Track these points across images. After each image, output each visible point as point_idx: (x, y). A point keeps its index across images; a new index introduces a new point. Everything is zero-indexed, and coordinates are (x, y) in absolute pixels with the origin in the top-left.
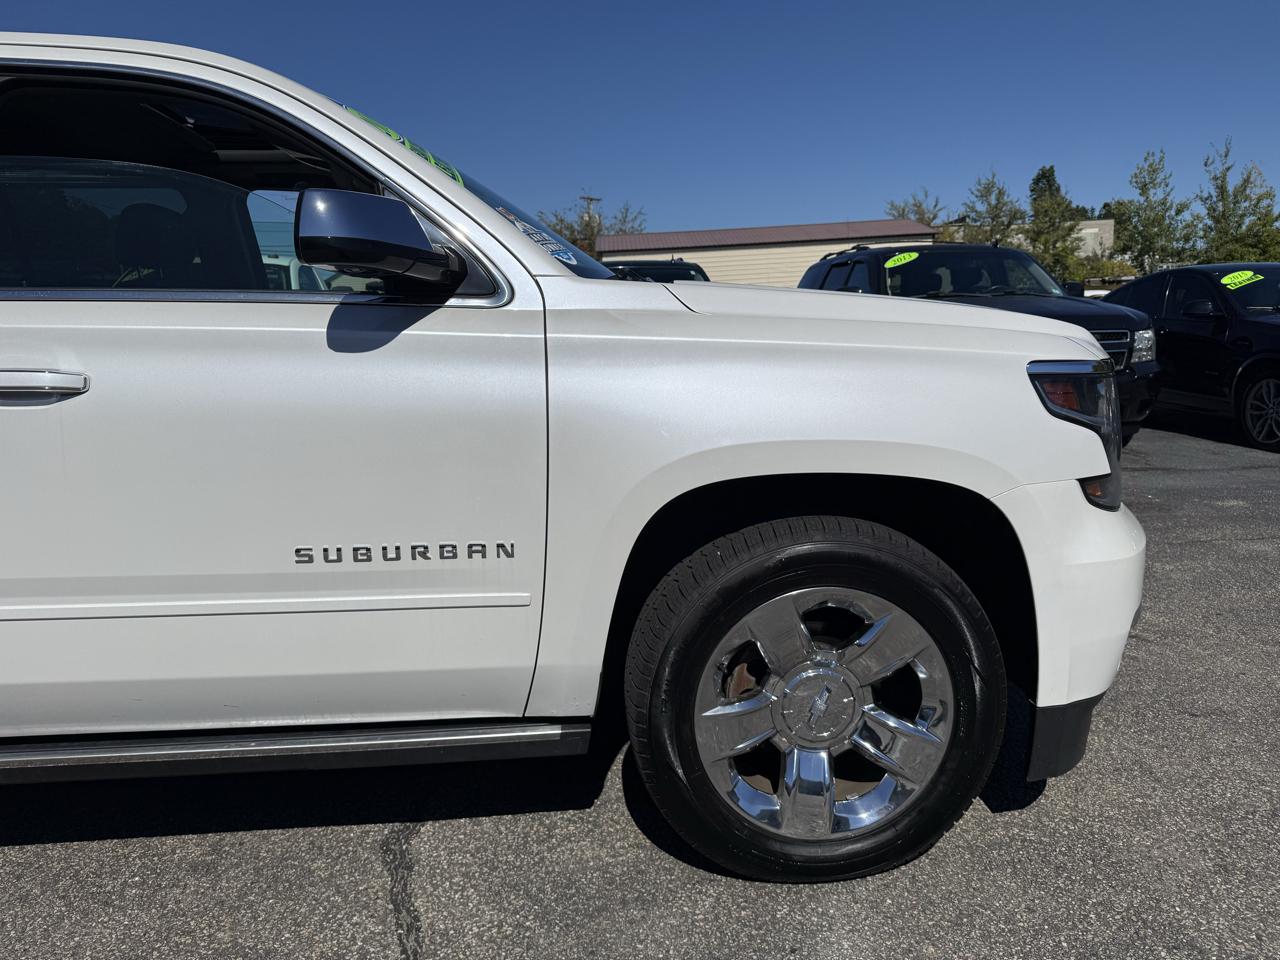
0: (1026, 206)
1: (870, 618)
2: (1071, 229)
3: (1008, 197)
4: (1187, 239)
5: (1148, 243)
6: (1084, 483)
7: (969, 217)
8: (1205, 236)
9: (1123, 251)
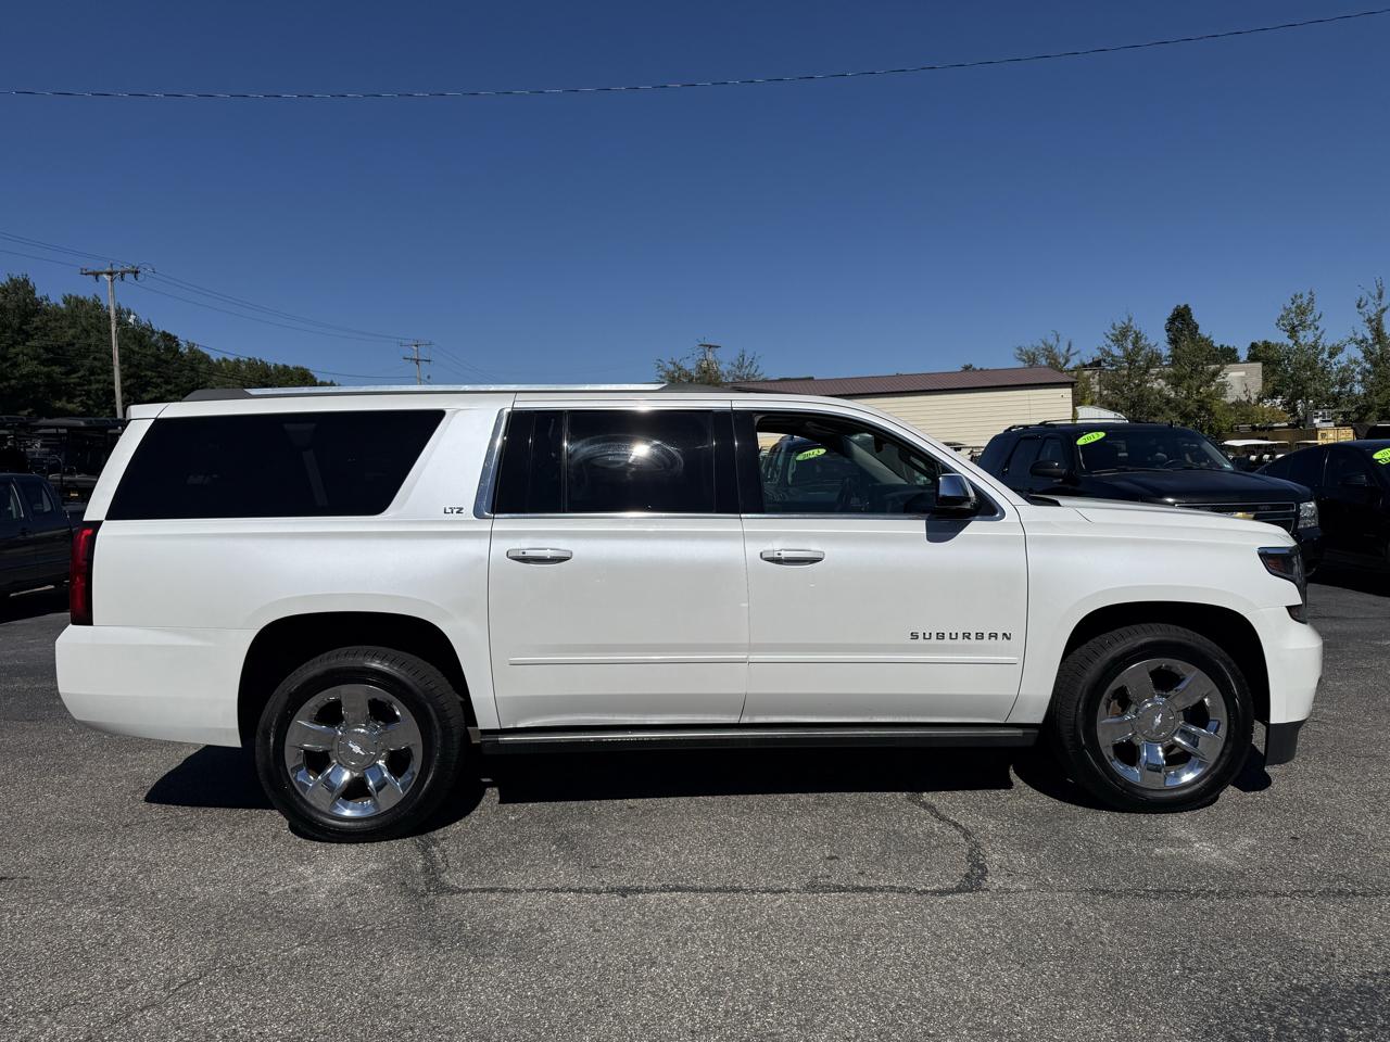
0: (1165, 350)
1: (1182, 675)
2: (1215, 374)
3: (1146, 339)
4: (1343, 383)
5: (1300, 388)
6: (1290, 609)
7: (1105, 361)
8: (1363, 381)
9: (1273, 395)
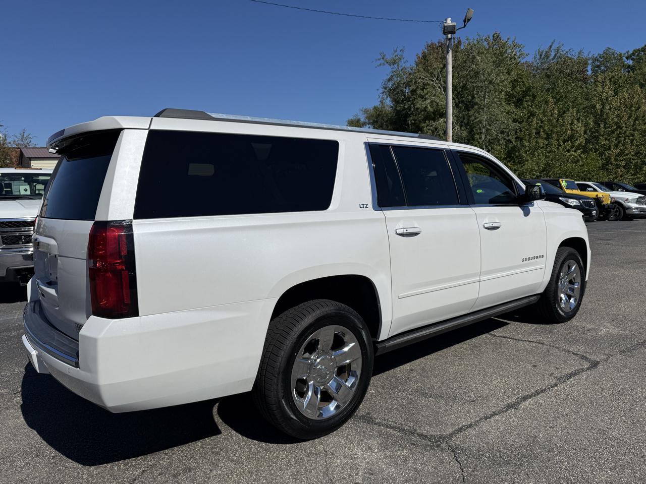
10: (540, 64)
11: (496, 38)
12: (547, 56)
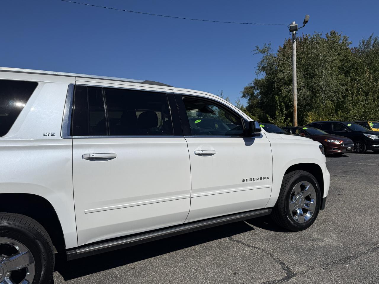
1: (307, 186)
10: (363, 49)
11: (333, 33)
12: (368, 43)
